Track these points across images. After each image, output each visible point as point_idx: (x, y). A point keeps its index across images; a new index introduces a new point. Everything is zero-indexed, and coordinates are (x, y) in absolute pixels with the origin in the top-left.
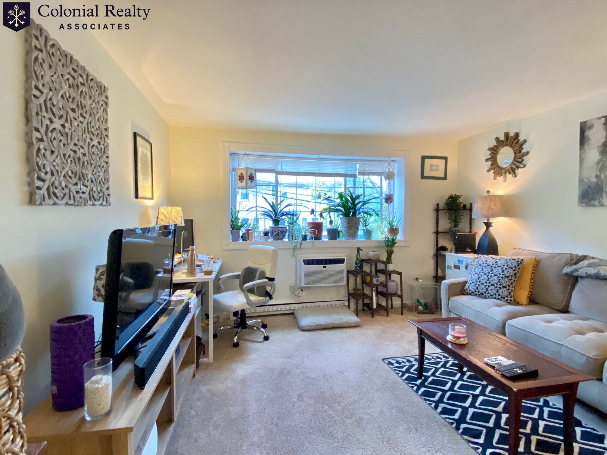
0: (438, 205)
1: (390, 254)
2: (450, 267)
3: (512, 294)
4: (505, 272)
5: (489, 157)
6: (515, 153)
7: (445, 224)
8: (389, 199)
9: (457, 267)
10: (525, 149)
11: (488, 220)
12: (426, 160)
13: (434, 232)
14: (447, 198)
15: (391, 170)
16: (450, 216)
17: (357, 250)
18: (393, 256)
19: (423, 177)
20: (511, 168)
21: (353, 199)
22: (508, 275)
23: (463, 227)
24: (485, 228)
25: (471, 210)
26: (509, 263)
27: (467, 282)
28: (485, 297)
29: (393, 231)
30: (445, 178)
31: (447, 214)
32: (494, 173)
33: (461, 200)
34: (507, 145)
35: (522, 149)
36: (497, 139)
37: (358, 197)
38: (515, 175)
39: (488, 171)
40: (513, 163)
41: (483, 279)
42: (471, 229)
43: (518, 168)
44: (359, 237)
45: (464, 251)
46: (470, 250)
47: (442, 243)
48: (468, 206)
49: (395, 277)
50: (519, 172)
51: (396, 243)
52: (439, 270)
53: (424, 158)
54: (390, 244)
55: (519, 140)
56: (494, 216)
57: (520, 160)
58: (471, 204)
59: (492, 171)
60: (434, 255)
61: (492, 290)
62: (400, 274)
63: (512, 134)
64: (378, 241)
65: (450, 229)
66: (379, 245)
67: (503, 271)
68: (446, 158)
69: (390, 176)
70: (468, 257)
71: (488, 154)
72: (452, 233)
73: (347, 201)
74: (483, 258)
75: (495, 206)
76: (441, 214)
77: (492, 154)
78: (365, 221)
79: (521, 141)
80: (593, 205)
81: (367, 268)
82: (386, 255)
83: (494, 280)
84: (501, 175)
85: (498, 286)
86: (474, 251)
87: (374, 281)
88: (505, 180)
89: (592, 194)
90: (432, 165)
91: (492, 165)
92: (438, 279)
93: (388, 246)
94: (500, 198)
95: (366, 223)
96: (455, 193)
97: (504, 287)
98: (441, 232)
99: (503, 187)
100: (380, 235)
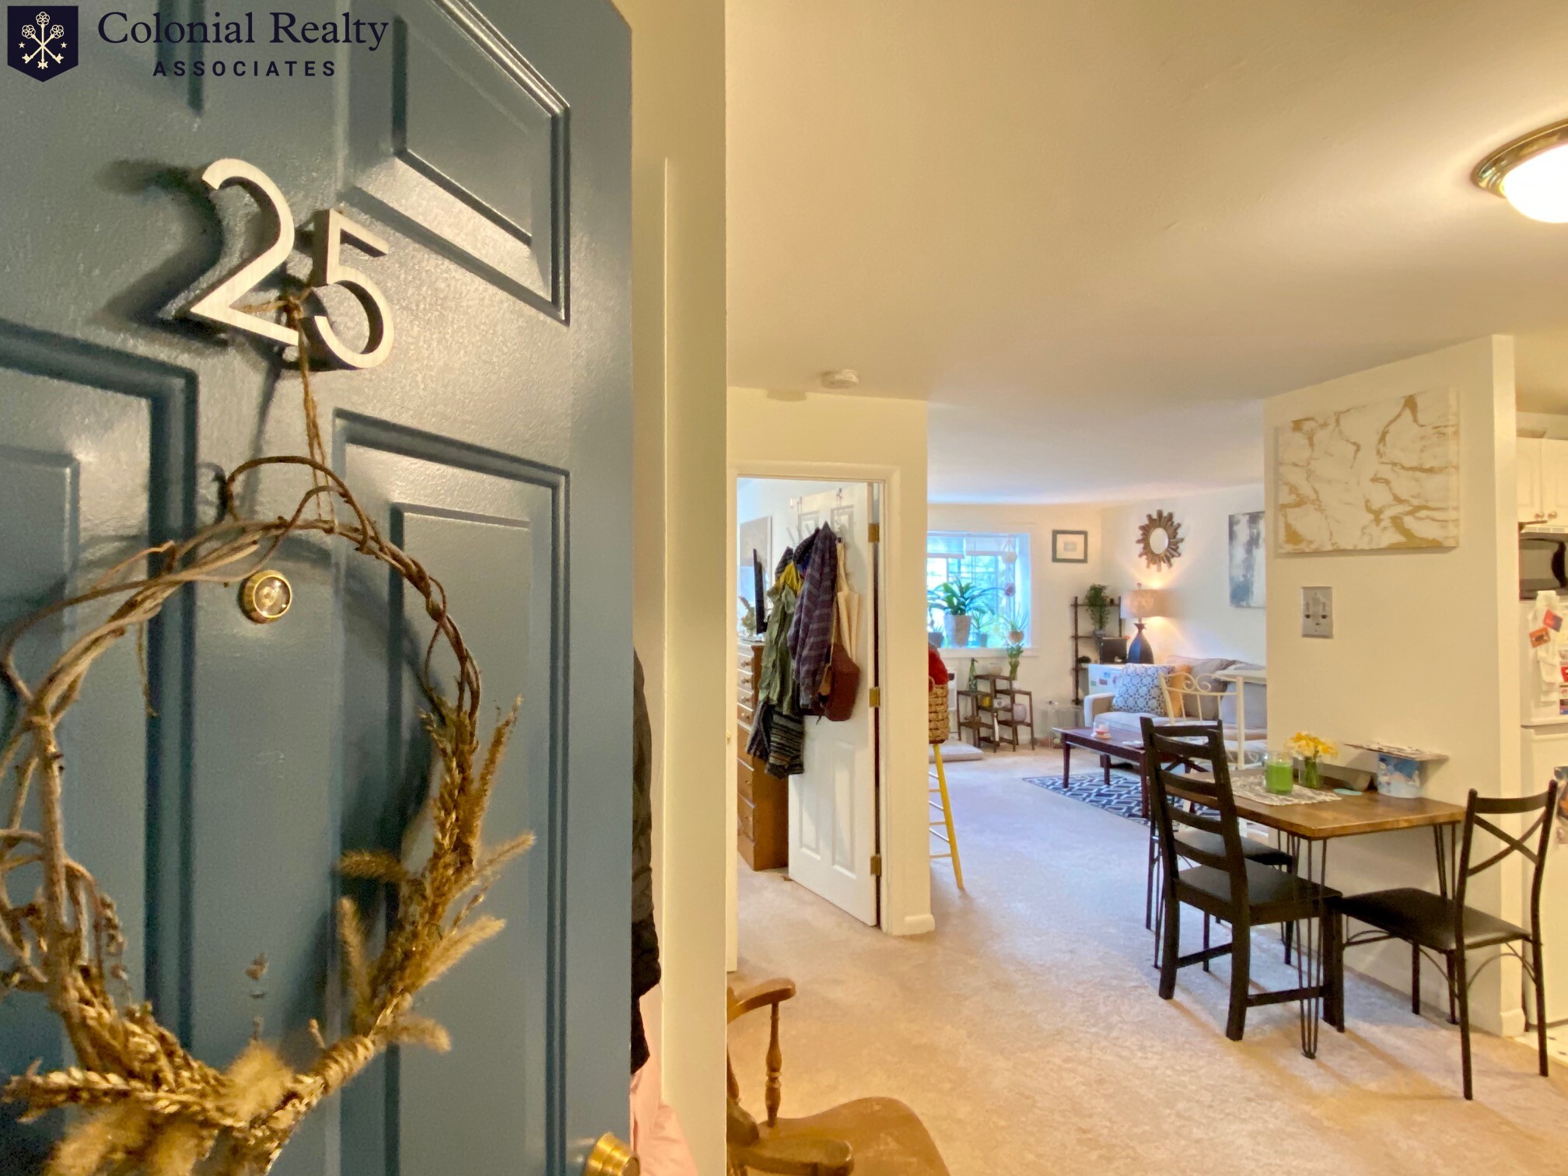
0: (1076, 598)
1: (1014, 667)
2: (1094, 684)
5: (1141, 537)
6: (1169, 538)
7: (1086, 626)
8: (1010, 591)
9: (1103, 682)
10: (1180, 533)
11: (1140, 620)
12: (1060, 537)
13: (1073, 637)
14: (1088, 589)
15: (1012, 550)
16: (1093, 614)
17: (970, 663)
18: (1020, 670)
19: (1055, 559)
20: (1166, 556)
21: (963, 591)
22: (1158, 684)
23: (1111, 630)
24: (1136, 631)
25: (1119, 605)
26: (1161, 671)
27: (1113, 697)
28: (1135, 711)
29: (1016, 635)
30: (1084, 561)
31: (1090, 612)
32: (1147, 559)
33: (1107, 593)
34: (1160, 526)
35: (1177, 534)
36: (1150, 517)
37: (968, 587)
38: (1170, 565)
39: (1141, 555)
40: (1167, 550)
41: (1132, 690)
42: (1120, 632)
43: (1173, 556)
44: (971, 643)
45: (1112, 662)
46: (1120, 661)
47: (1084, 652)
48: (1116, 602)
49: (1020, 699)
50: (1174, 560)
51: (1022, 652)
52: (1080, 691)
53: (1055, 533)
54: (1015, 654)
55: (1173, 523)
56: (1149, 615)
57: (1174, 547)
58: (1120, 598)
59: (1144, 557)
60: (1073, 669)
61: (1140, 702)
62: (1029, 694)
63: (1165, 514)
64: (997, 650)
65: (1094, 633)
66: (999, 656)
67: (1154, 680)
68: (1084, 533)
69: (1010, 560)
70: (1116, 668)
71: (1139, 534)
72: (1095, 638)
73: (954, 594)
74: (1132, 667)
75: (1148, 603)
76: (1081, 611)
77: (1144, 534)
78: (977, 620)
79: (1175, 524)
80: (1243, 607)
81: (984, 687)
82: (1009, 668)
83: (1143, 690)
84: (1155, 563)
85: (1148, 697)
86: (1124, 661)
87: (996, 704)
88: (1159, 570)
89: (1240, 594)
90: (1066, 544)
91: (1144, 548)
92: (1078, 702)
93: (1011, 656)
94: (1153, 592)
95: (978, 624)
96: (1098, 582)
97: (1154, 698)
98: (1081, 637)
99: (1156, 579)
100: (999, 641)
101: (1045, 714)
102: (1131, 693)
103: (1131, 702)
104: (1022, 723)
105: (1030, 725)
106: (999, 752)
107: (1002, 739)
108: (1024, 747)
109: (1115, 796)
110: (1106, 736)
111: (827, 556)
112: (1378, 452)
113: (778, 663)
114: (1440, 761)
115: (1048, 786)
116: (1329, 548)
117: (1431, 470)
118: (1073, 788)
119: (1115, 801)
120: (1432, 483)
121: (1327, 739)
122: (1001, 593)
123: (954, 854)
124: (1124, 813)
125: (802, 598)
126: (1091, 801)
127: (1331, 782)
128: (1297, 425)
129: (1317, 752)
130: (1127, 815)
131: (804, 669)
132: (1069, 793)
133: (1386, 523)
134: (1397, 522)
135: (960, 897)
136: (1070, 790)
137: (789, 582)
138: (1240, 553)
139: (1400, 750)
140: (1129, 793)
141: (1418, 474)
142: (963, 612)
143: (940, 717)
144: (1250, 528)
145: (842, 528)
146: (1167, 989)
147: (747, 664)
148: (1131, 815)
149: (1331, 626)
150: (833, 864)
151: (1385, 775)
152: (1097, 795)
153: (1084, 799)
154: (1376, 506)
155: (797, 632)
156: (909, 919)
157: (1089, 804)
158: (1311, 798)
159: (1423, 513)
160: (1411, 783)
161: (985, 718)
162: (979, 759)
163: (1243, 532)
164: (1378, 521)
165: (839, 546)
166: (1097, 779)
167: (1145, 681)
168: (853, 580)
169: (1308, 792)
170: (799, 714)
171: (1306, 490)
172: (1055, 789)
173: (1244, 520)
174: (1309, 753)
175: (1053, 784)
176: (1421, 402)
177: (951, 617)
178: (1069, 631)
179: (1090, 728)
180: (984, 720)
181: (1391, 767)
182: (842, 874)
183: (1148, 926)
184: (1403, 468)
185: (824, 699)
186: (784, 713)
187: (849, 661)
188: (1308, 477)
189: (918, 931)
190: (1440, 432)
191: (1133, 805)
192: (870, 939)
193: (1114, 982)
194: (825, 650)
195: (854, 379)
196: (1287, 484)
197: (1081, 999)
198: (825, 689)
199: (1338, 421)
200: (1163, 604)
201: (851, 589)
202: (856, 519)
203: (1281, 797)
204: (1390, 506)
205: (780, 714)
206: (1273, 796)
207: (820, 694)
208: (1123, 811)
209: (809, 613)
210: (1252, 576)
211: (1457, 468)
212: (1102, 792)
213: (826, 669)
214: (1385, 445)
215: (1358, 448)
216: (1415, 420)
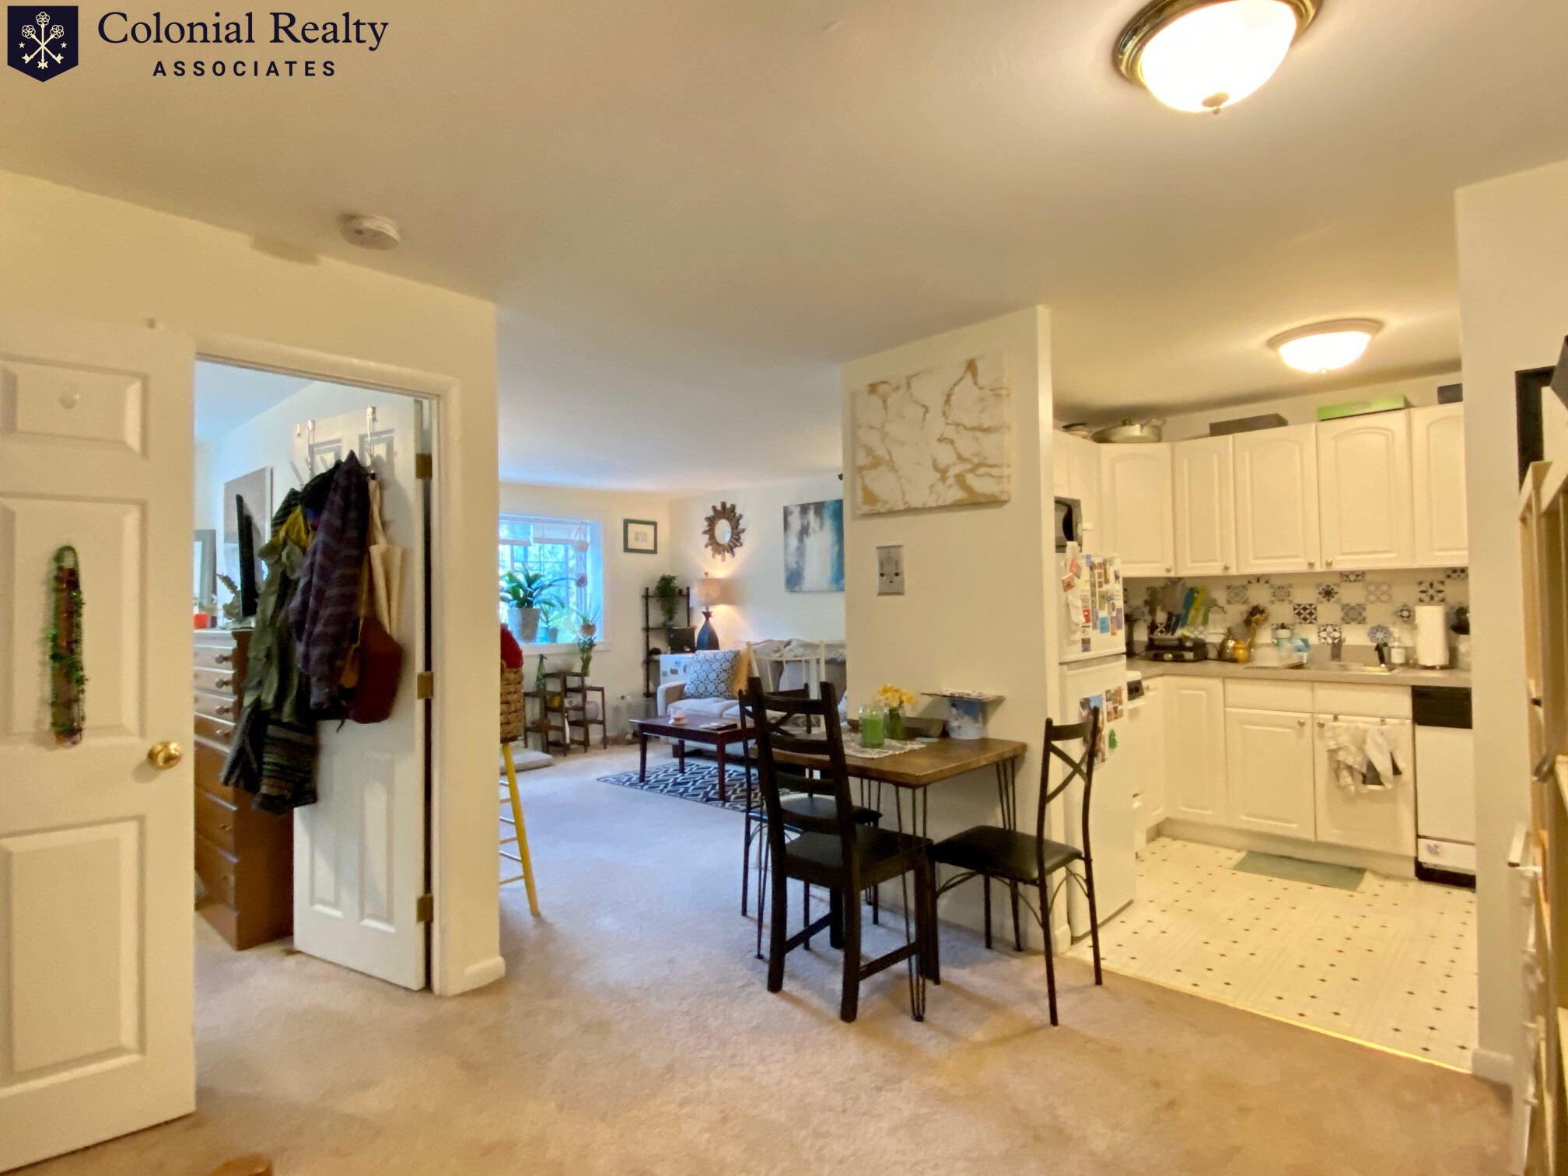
0: (647, 589)
1: (586, 662)
2: (665, 674)
3: (730, 689)
4: (723, 666)
5: (706, 528)
6: (732, 529)
7: (657, 617)
8: (582, 582)
9: (674, 672)
10: (742, 524)
11: (707, 609)
12: (631, 526)
13: (644, 629)
14: (659, 579)
15: (583, 538)
16: (664, 605)
17: (539, 660)
18: (592, 666)
19: (627, 549)
20: (730, 546)
21: (530, 581)
22: (726, 668)
23: (679, 621)
24: (704, 619)
25: (688, 596)
26: (727, 656)
27: (684, 685)
28: (705, 697)
29: (588, 628)
30: (654, 551)
31: (660, 603)
32: (713, 549)
33: (676, 583)
34: (724, 517)
35: (738, 524)
36: (714, 508)
37: (537, 577)
38: (733, 554)
39: (706, 546)
40: (730, 540)
41: (703, 676)
42: (689, 621)
43: (736, 546)
44: (538, 640)
45: (682, 651)
46: (688, 650)
47: (656, 643)
48: (685, 592)
49: (593, 697)
50: (737, 550)
51: (595, 645)
52: (651, 685)
53: (627, 522)
54: (587, 648)
55: (735, 514)
56: (715, 603)
57: (738, 537)
58: (688, 589)
59: (710, 547)
60: (644, 661)
61: (711, 688)
62: (601, 689)
63: (728, 506)
64: (569, 645)
65: (664, 624)
66: (569, 652)
67: (721, 665)
68: (655, 524)
69: (582, 548)
70: (685, 658)
71: (705, 525)
72: (665, 629)
73: (520, 586)
74: (702, 654)
75: (714, 591)
76: (652, 603)
77: (709, 525)
78: (546, 614)
79: (737, 515)
80: (796, 591)
81: (553, 686)
82: (581, 663)
83: (712, 676)
84: (719, 553)
85: (717, 681)
86: (693, 650)
87: (567, 704)
88: (724, 559)
89: (794, 580)
90: (637, 534)
91: (710, 539)
92: (650, 695)
93: (583, 651)
94: (718, 581)
95: (547, 618)
96: (668, 573)
97: (722, 682)
98: (653, 629)
99: (721, 568)
100: (570, 636)
101: (617, 709)
102: (702, 680)
103: (701, 690)
104: (594, 721)
105: (602, 723)
106: (570, 756)
107: (572, 741)
108: (596, 747)
109: (691, 783)
110: (684, 722)
111: (353, 496)
112: (944, 414)
113: (275, 653)
114: (998, 701)
115: (624, 783)
116: (901, 507)
117: (987, 431)
118: (649, 781)
119: (692, 788)
120: (989, 442)
121: (909, 691)
122: (573, 584)
123: (527, 876)
124: (702, 799)
125: (314, 553)
126: (669, 792)
127: (912, 731)
128: (873, 388)
129: (901, 702)
130: (705, 800)
131: (315, 653)
132: (646, 787)
133: (951, 480)
134: (960, 479)
135: (535, 926)
136: (647, 783)
137: (294, 536)
138: (794, 542)
139: (968, 695)
140: (703, 778)
141: (979, 434)
142: (530, 604)
143: (513, 708)
144: (802, 518)
145: (376, 461)
146: (775, 984)
147: (226, 659)
148: (709, 800)
149: (902, 583)
150: (362, 916)
151: (956, 719)
152: (674, 785)
153: (662, 791)
154: (942, 464)
155: (305, 603)
156: (471, 969)
157: (667, 796)
158: (902, 748)
159: (982, 471)
160: (977, 725)
161: (555, 720)
162: (547, 765)
163: (796, 522)
164: (943, 479)
165: (372, 484)
166: (671, 770)
167: (714, 666)
168: (393, 530)
169: (894, 743)
170: (309, 720)
171: (881, 452)
172: (631, 785)
173: (797, 511)
174: (895, 704)
175: (629, 780)
176: (981, 366)
177: (516, 609)
178: (639, 623)
179: (668, 717)
180: (553, 723)
181: (960, 712)
182: (375, 930)
183: (744, 912)
184: (966, 428)
185: (345, 693)
186: (285, 720)
187: (388, 638)
188: (882, 440)
189: (483, 984)
190: (996, 393)
191: (708, 789)
192: (419, 1010)
193: (721, 987)
194: (350, 625)
195: (393, 233)
196: (864, 446)
197: (688, 1018)
198: (349, 679)
199: (909, 385)
200: (727, 592)
201: (390, 541)
202: (397, 446)
203: (877, 750)
204: (954, 465)
205: (279, 723)
206: (869, 750)
207: (341, 688)
208: (700, 796)
209: (324, 574)
210: (804, 563)
211: (1009, 428)
212: (678, 781)
213: (351, 652)
214: (950, 406)
215: (926, 410)
216: (975, 383)
